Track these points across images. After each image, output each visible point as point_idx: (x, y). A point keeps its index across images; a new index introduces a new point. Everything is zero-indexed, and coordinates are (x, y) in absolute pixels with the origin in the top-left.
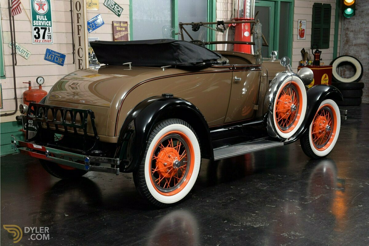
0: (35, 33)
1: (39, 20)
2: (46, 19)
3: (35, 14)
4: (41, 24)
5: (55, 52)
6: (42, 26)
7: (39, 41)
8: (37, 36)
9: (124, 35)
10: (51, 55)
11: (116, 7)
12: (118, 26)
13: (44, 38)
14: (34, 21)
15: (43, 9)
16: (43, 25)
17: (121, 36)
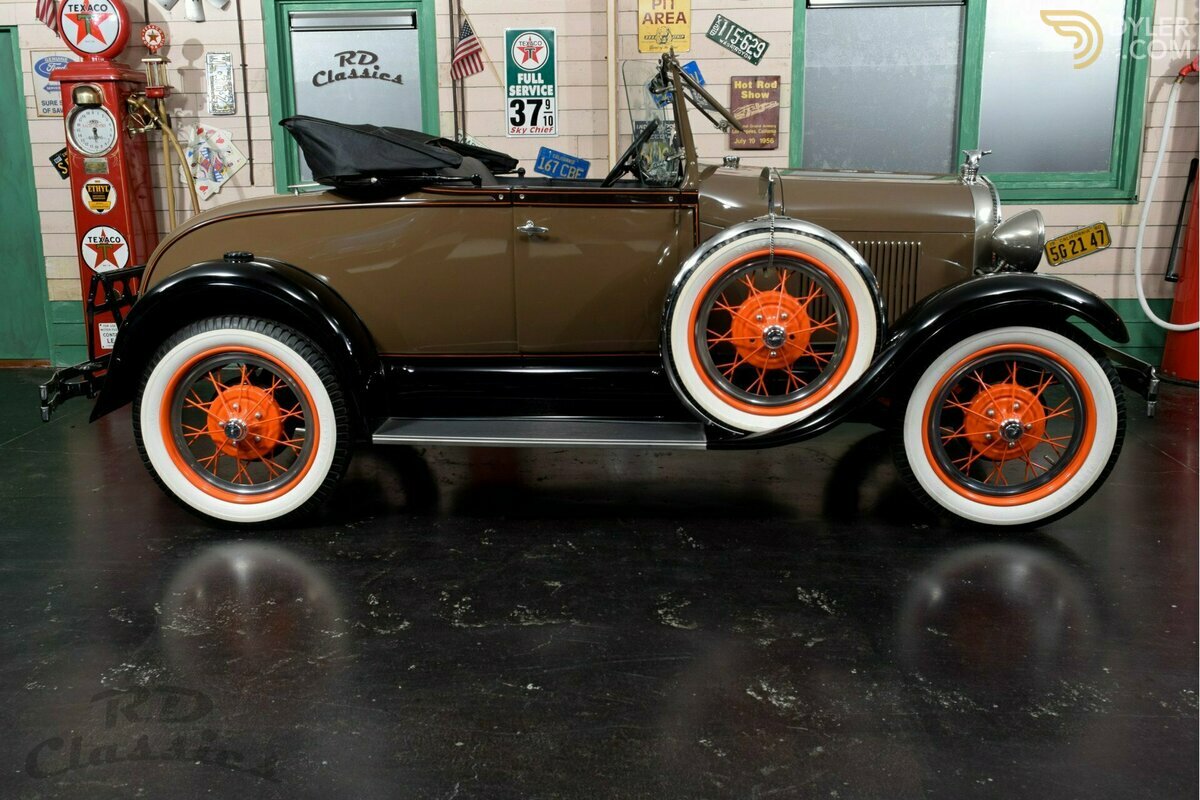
0: (513, 113)
1: (523, 83)
2: (542, 82)
3: (513, 72)
4: (529, 92)
5: (561, 155)
6: (530, 96)
7: (521, 131)
8: (518, 120)
9: (766, 110)
10: (551, 161)
11: (745, 41)
12: (747, 89)
13: (534, 122)
14: (512, 87)
15: (535, 59)
16: (533, 94)
17: (753, 113)
